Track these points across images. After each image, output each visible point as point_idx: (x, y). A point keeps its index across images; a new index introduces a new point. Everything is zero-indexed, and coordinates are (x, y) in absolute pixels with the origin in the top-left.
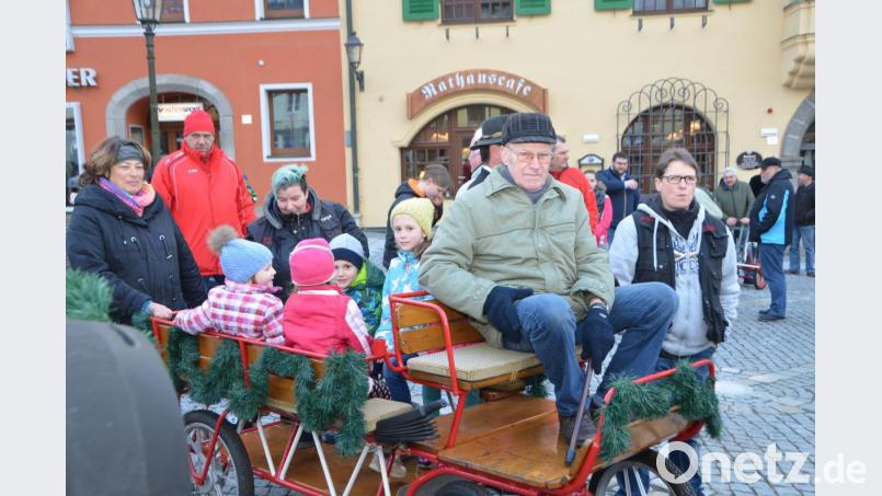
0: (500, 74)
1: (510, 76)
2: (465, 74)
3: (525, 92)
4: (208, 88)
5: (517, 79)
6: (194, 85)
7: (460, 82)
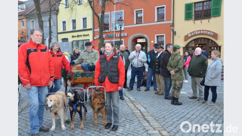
0: (206, 31)
1: (208, 31)
2: (198, 31)
3: (212, 35)
4: (146, 36)
5: (210, 31)
6: (143, 35)
7: (197, 33)
